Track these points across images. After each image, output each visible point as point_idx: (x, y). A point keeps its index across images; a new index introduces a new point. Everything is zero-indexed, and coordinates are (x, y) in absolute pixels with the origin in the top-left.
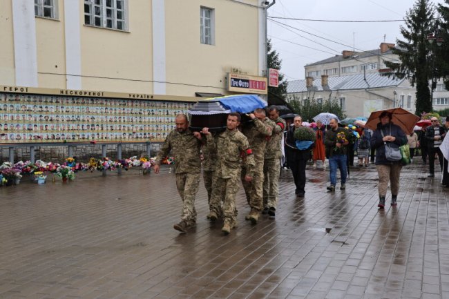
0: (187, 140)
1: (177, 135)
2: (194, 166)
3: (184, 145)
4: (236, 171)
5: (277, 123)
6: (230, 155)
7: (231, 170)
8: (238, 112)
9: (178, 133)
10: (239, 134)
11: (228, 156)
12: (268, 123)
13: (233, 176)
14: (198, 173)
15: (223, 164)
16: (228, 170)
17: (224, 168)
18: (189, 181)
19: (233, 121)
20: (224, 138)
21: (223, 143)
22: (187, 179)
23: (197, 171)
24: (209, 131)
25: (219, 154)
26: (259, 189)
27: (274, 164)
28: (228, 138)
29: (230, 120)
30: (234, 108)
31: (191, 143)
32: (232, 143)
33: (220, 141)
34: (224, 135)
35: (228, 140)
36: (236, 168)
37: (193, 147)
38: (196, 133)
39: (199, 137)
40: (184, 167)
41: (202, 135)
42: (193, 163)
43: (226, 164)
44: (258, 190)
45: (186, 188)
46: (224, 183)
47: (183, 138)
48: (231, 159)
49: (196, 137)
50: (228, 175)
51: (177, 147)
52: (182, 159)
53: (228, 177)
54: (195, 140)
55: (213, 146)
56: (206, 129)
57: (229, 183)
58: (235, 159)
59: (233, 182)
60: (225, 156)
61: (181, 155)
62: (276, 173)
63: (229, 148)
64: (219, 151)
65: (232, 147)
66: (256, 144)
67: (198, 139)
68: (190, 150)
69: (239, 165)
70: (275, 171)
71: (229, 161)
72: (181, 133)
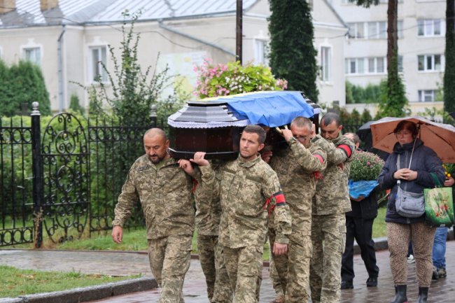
0: (167, 177)
1: (148, 167)
2: (182, 223)
3: (162, 186)
4: (255, 235)
5: (338, 146)
6: (245, 204)
7: (246, 232)
8: (262, 125)
9: (150, 163)
10: (262, 167)
11: (240, 206)
12: (320, 145)
13: (250, 243)
14: (188, 236)
15: (231, 221)
16: (242, 233)
17: (233, 227)
18: (172, 251)
19: (250, 141)
20: (234, 172)
21: (232, 182)
22: (168, 247)
23: (188, 231)
24: (206, 157)
25: (224, 203)
26: (302, 271)
27: (334, 225)
28: (241, 173)
29: (244, 140)
30: (254, 116)
31: (175, 181)
32: (249, 182)
33: (227, 177)
34: (234, 166)
35: (241, 177)
36: (254, 228)
37: (180, 188)
38: (183, 162)
39: (189, 169)
40: (164, 226)
41: (194, 165)
42: (180, 219)
43: (237, 221)
44: (299, 275)
45: (167, 264)
46: (234, 257)
47: (160, 173)
48: (247, 212)
49: (182, 169)
50: (241, 241)
51: (150, 191)
52: (159, 213)
53: (241, 245)
54: (182, 175)
55: (213, 186)
56: (199, 156)
57: (242, 258)
58: (253, 212)
59: (250, 254)
60: (234, 206)
61: (158, 204)
62: (337, 242)
63: (243, 191)
64: (224, 196)
65: (249, 191)
66: (296, 185)
67: (187, 174)
68: (174, 195)
69: (262, 223)
70: (335, 238)
71: (242, 215)
72: (155, 163)
